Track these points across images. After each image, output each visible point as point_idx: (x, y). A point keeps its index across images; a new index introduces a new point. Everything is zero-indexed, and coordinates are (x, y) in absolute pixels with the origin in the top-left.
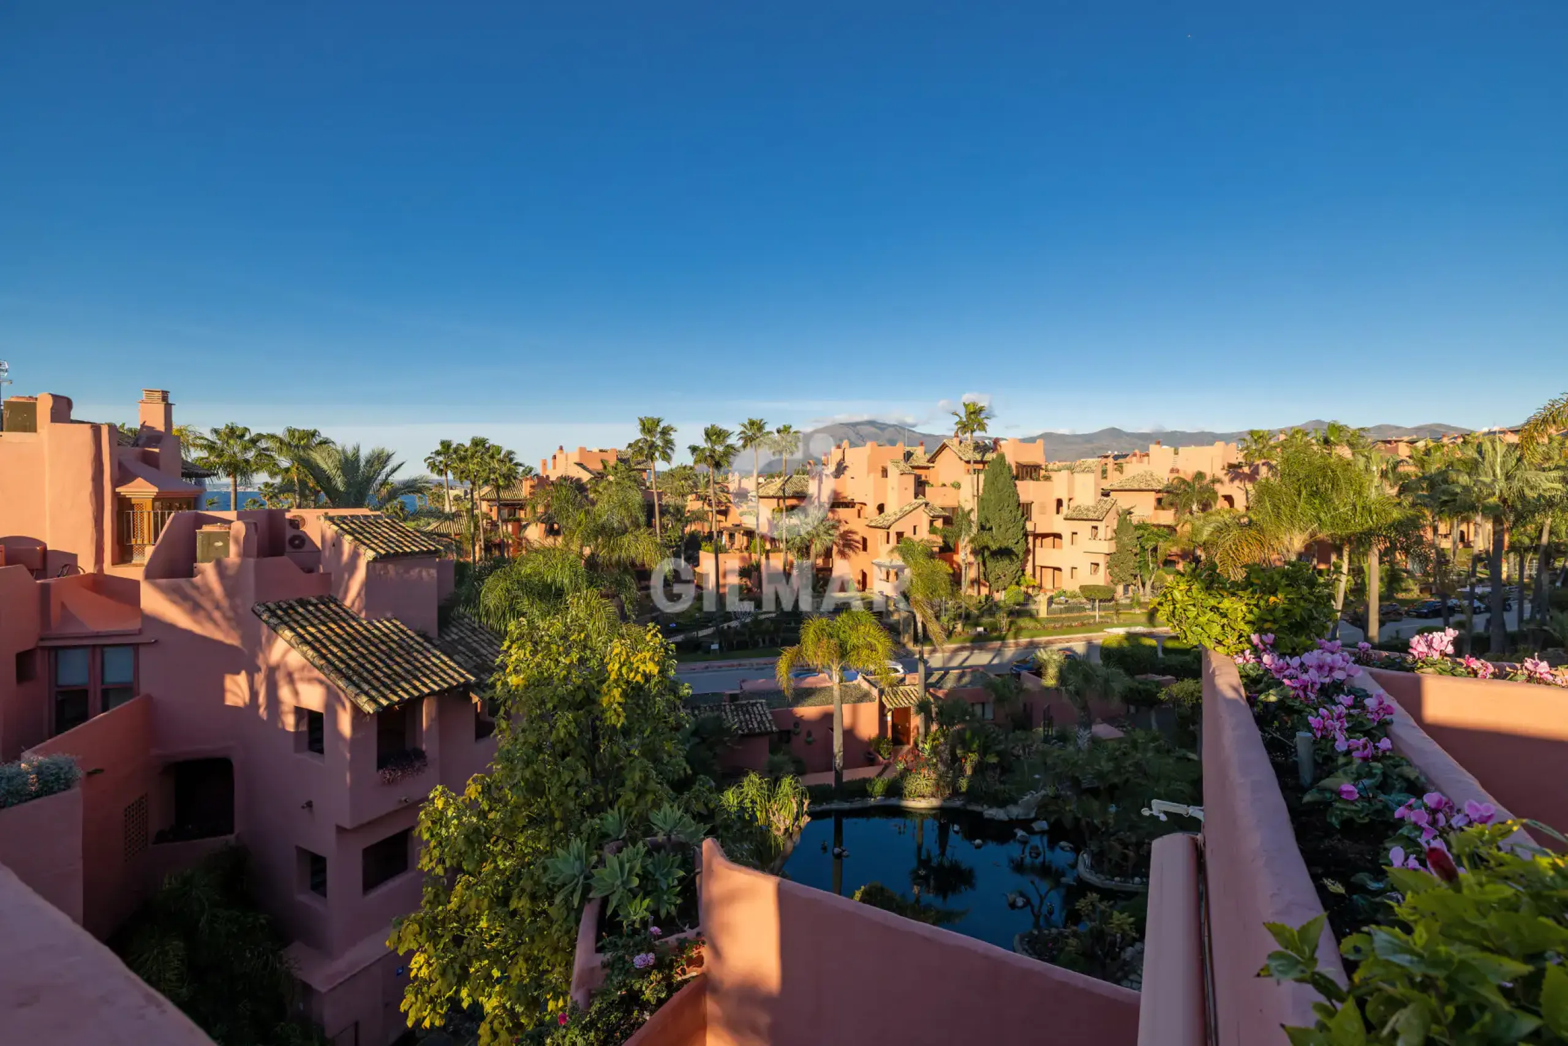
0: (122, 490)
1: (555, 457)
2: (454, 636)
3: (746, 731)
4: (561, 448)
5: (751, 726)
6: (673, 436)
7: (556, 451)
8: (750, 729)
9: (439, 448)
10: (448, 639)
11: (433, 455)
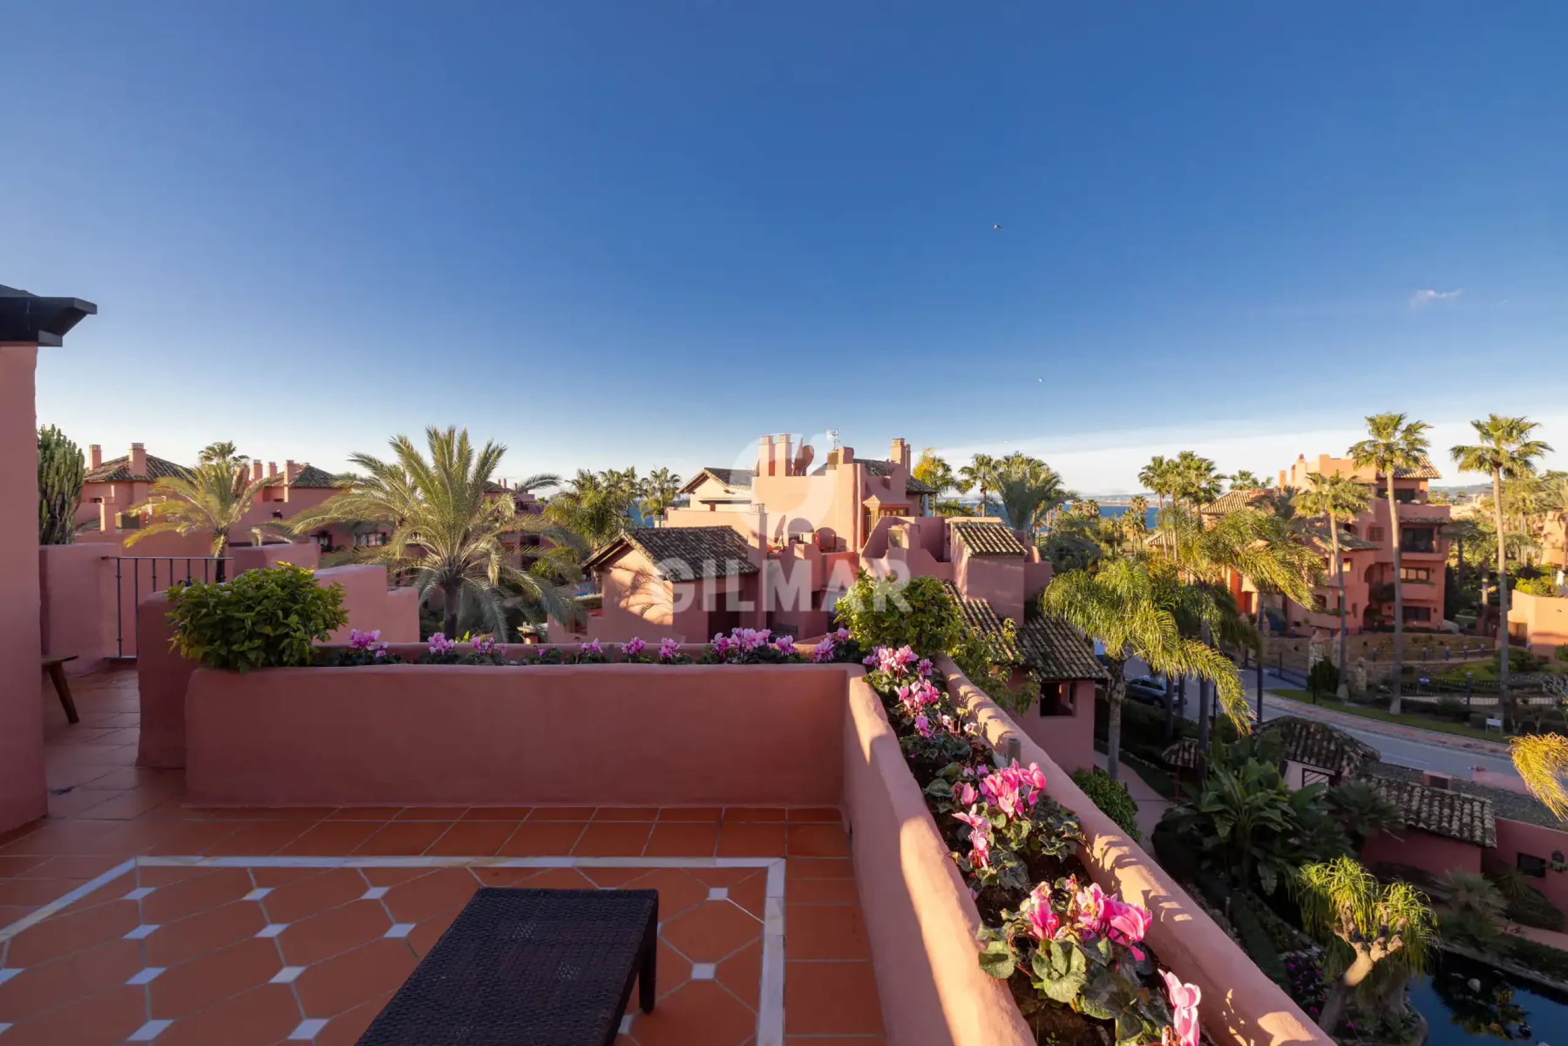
0: (865, 502)
1: (1294, 468)
2: (1038, 626)
3: (1433, 827)
4: (1302, 457)
5: (1445, 824)
6: (1425, 434)
7: (1294, 460)
8: (1440, 828)
9: (1150, 463)
10: (1032, 627)
11: (1145, 471)
